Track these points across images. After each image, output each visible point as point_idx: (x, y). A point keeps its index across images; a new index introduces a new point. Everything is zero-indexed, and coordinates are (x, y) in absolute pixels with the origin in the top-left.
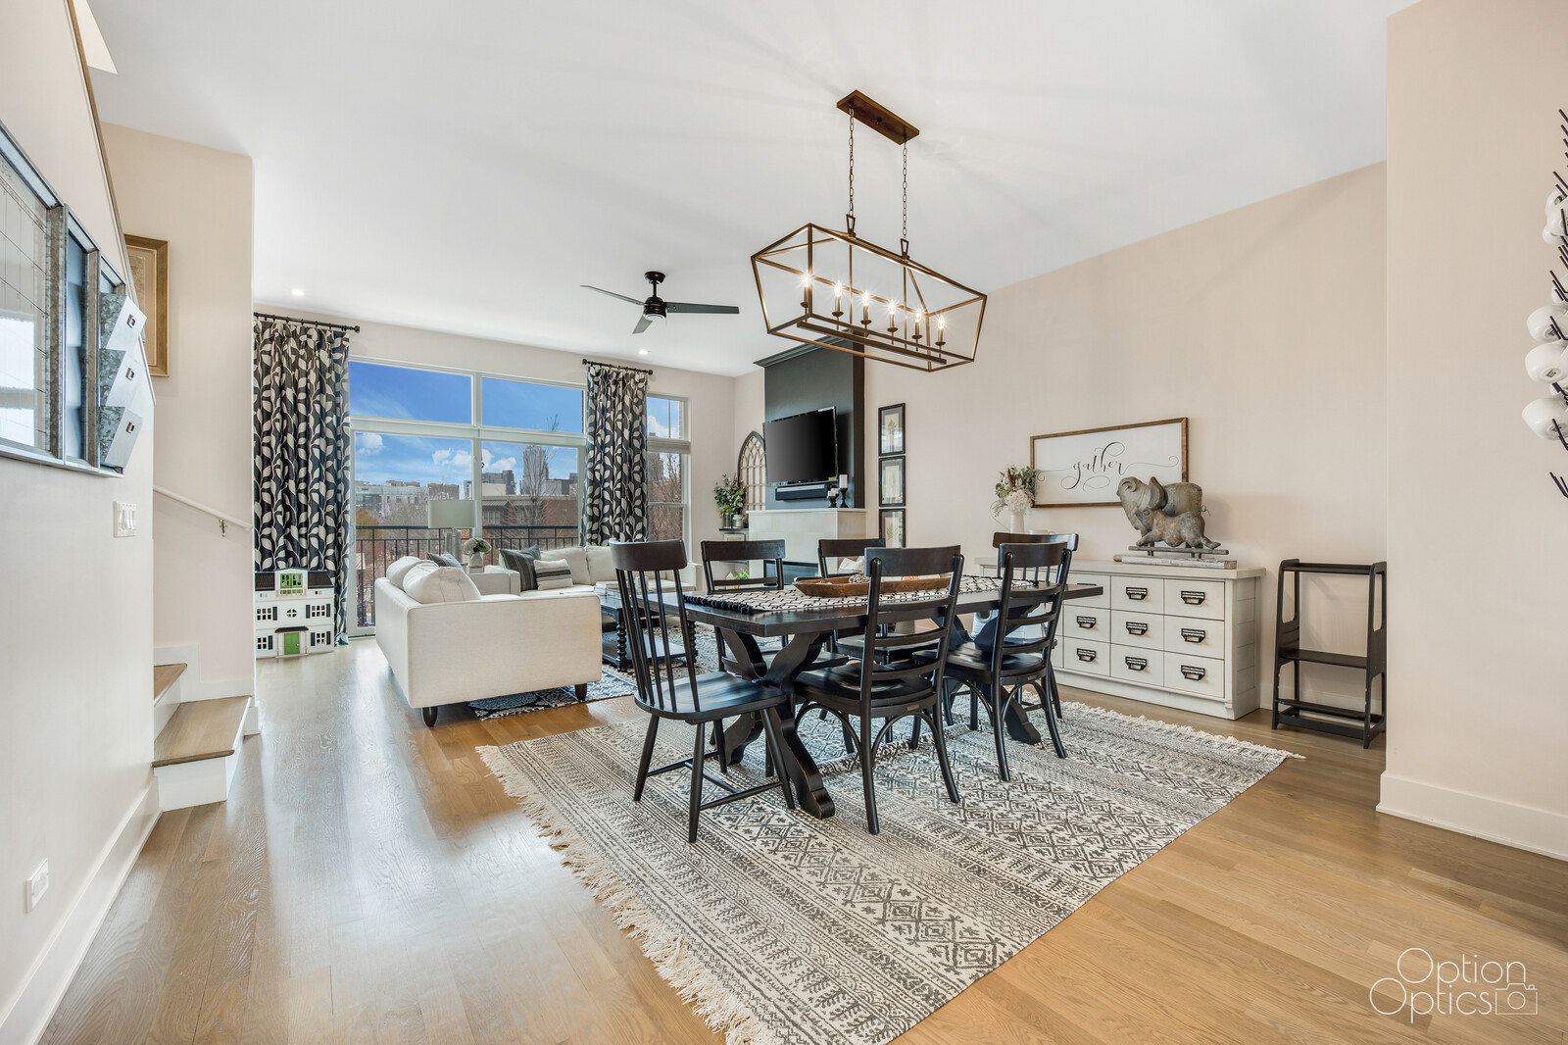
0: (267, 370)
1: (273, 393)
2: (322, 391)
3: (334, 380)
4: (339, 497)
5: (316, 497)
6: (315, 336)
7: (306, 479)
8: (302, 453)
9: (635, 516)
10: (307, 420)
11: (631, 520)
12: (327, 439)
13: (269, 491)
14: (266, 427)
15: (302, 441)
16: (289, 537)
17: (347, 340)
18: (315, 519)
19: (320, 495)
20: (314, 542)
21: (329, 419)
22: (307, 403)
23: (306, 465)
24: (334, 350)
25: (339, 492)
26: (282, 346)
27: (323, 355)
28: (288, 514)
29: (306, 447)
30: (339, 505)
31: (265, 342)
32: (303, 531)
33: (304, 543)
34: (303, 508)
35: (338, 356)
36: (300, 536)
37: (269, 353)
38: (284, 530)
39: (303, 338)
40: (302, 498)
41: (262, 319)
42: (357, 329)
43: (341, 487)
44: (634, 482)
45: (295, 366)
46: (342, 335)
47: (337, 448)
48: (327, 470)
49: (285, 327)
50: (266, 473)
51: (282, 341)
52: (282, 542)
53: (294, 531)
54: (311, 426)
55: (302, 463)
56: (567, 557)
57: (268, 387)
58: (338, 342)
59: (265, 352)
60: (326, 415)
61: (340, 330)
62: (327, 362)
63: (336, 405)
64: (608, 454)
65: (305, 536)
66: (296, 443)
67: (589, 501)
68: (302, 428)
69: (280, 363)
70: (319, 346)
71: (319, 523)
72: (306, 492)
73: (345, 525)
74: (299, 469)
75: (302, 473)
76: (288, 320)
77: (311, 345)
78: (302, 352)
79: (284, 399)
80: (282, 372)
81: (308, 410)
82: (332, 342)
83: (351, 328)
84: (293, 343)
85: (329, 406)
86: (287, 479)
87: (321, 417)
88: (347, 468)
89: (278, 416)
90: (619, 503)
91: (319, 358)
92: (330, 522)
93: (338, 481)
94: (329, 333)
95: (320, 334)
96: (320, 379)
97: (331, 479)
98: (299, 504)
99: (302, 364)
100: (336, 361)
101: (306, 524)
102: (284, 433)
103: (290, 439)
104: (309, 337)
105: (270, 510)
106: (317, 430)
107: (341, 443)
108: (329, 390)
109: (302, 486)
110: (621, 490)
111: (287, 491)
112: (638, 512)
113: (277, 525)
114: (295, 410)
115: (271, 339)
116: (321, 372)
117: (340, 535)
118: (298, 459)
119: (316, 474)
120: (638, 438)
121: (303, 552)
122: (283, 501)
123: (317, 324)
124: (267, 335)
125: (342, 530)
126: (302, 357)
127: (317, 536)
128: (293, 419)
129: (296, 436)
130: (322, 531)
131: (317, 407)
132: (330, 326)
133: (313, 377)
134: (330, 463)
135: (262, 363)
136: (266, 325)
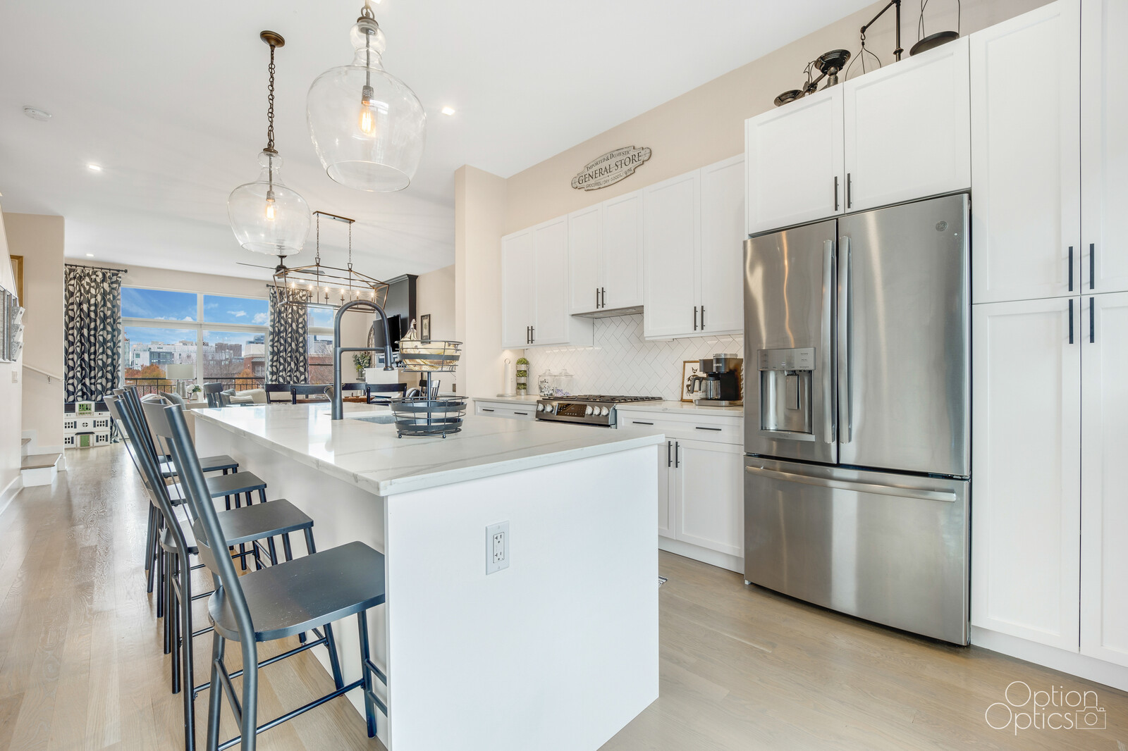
0: (72, 294)
1: (75, 307)
2: (105, 305)
3: (112, 299)
4: (115, 362)
5: (100, 363)
6: (101, 276)
7: (95, 353)
8: (92, 339)
9: (300, 372)
10: (95, 321)
11: (298, 374)
12: (107, 331)
13: (73, 359)
14: (71, 325)
15: (92, 332)
16: (84, 384)
17: (120, 277)
18: (100, 374)
19: (103, 361)
20: (99, 387)
21: (108, 320)
22: (95, 312)
23: (95, 345)
24: (112, 283)
25: (114, 359)
26: (81, 281)
27: (106, 285)
28: (84, 372)
29: (95, 336)
30: (114, 367)
31: (71, 279)
32: (93, 381)
33: (93, 388)
34: (93, 369)
35: (114, 286)
36: (91, 384)
37: (73, 285)
38: (82, 380)
39: (94, 277)
40: (92, 363)
41: (69, 267)
42: (126, 271)
43: (116, 357)
44: (299, 352)
45: (88, 292)
46: (117, 275)
47: (113, 336)
48: (107, 348)
49: (83, 271)
50: (71, 350)
51: (81, 278)
52: (80, 387)
53: (87, 381)
54: (98, 325)
55: (92, 344)
56: (253, 395)
57: (72, 304)
58: (114, 278)
59: (70, 285)
60: (107, 318)
61: (116, 272)
62: (108, 289)
63: (113, 312)
64: (282, 337)
65: (94, 384)
66: (89, 333)
67: (270, 363)
68: (92, 325)
69: (80, 290)
70: (103, 281)
71: (102, 377)
72: (94, 360)
73: (118, 378)
74: (91, 347)
75: (92, 350)
76: (84, 267)
77: (98, 280)
78: (93, 284)
79: (82, 310)
80: (81, 296)
81: (96, 315)
82: (110, 278)
83: (122, 271)
84: (87, 279)
85: (109, 313)
86: (83, 353)
87: (104, 319)
88: (119, 347)
89: (78, 319)
90: (290, 364)
91: (103, 288)
92: (109, 376)
93: (114, 354)
94: (109, 274)
95: (104, 275)
96: (103, 299)
97: (109, 353)
98: (90, 366)
99: (93, 291)
100: (113, 289)
101: (95, 377)
102: (82, 328)
103: (85, 331)
104: (97, 276)
105: (73, 369)
106: (102, 327)
107: (116, 333)
108: (109, 305)
109: (92, 357)
110: (291, 357)
111: (83, 360)
112: (302, 369)
113: (77, 378)
114: (89, 315)
115: (74, 278)
116: (104, 294)
117: (114, 383)
118: (90, 342)
119: (101, 350)
120: (302, 328)
121: (92, 393)
122: (81, 365)
123: (102, 269)
124: (72, 276)
125: (116, 381)
126: (93, 287)
127: (101, 384)
128: (87, 321)
129: (89, 330)
130: (104, 381)
131: (102, 314)
132: (110, 270)
133: (99, 298)
134: (109, 344)
135: (69, 291)
136: (71, 271)
